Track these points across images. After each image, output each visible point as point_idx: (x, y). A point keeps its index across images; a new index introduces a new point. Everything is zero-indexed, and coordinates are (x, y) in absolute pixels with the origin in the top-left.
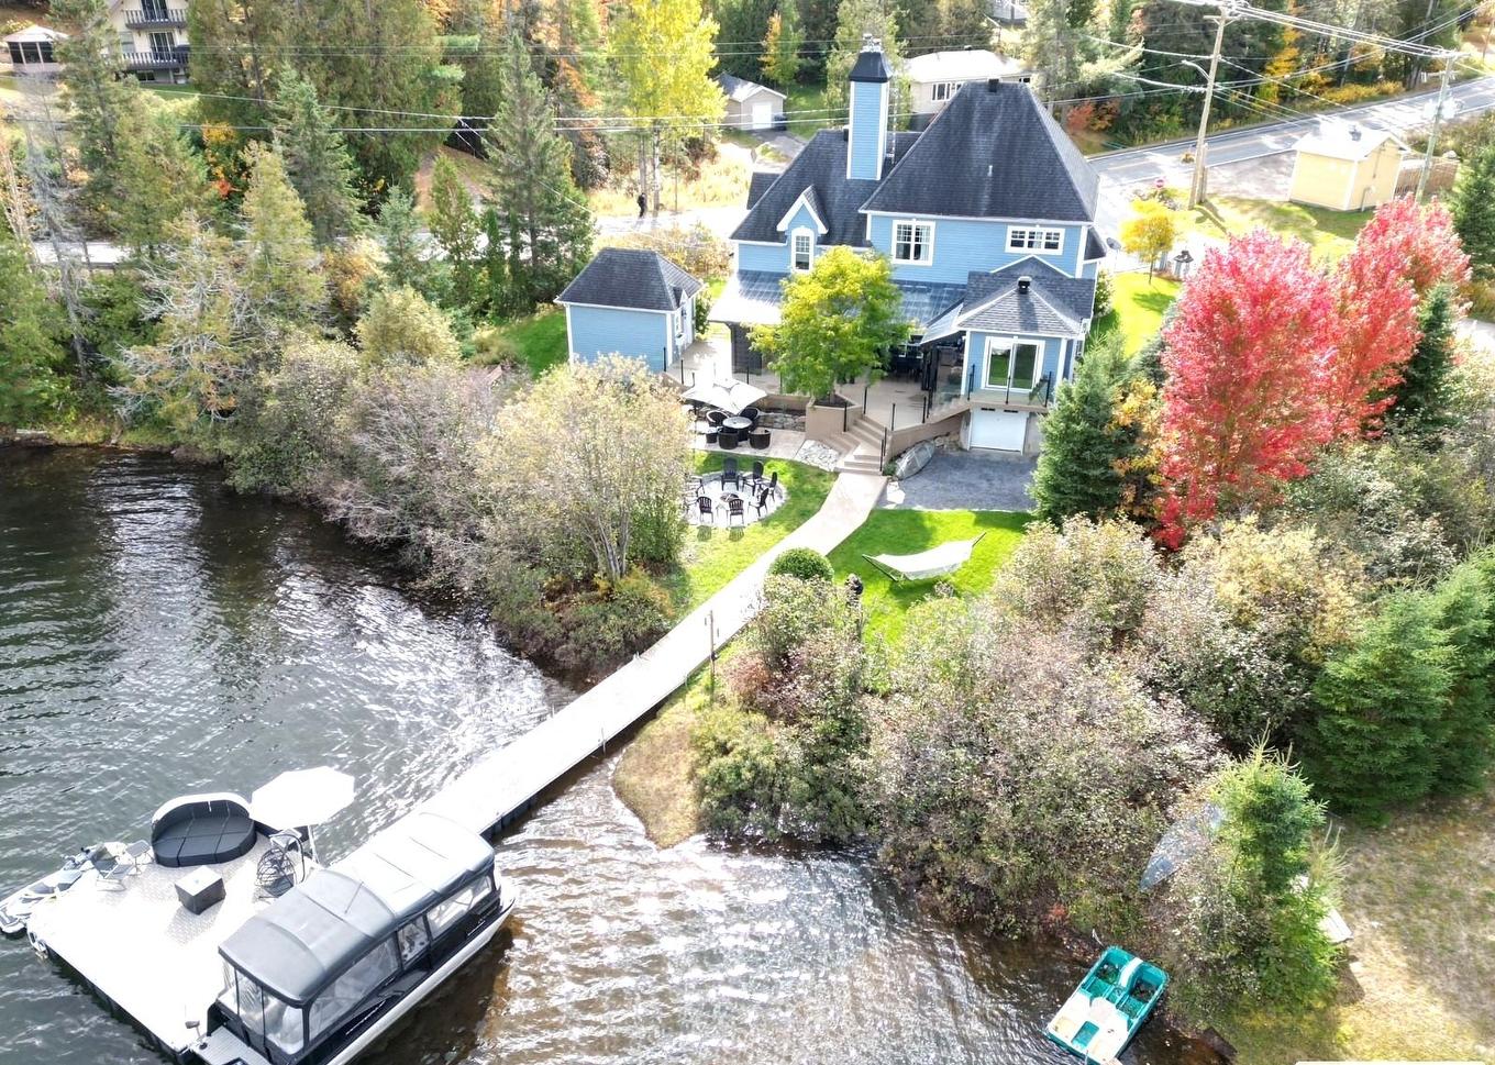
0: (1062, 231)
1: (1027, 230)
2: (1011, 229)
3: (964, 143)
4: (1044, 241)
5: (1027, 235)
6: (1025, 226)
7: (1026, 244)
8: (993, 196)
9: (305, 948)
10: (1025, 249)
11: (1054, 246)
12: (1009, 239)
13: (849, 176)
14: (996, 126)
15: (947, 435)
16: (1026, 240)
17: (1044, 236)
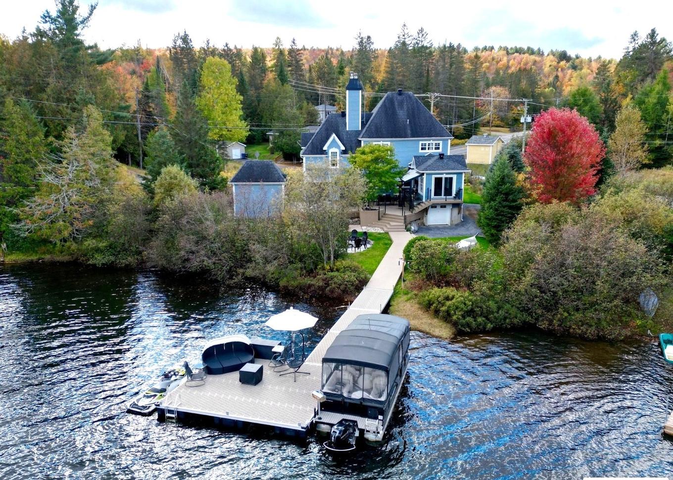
0: (441, 142)
1: (427, 143)
2: (421, 143)
3: (394, 113)
4: (434, 147)
5: (427, 145)
6: (427, 141)
7: (427, 149)
8: (412, 130)
9: (373, 349)
10: (427, 151)
11: (438, 148)
12: (420, 147)
13: (347, 129)
14: (405, 107)
15: (419, 219)
16: (427, 147)
17: (434, 145)
